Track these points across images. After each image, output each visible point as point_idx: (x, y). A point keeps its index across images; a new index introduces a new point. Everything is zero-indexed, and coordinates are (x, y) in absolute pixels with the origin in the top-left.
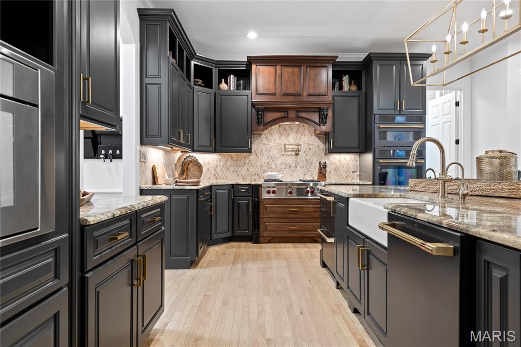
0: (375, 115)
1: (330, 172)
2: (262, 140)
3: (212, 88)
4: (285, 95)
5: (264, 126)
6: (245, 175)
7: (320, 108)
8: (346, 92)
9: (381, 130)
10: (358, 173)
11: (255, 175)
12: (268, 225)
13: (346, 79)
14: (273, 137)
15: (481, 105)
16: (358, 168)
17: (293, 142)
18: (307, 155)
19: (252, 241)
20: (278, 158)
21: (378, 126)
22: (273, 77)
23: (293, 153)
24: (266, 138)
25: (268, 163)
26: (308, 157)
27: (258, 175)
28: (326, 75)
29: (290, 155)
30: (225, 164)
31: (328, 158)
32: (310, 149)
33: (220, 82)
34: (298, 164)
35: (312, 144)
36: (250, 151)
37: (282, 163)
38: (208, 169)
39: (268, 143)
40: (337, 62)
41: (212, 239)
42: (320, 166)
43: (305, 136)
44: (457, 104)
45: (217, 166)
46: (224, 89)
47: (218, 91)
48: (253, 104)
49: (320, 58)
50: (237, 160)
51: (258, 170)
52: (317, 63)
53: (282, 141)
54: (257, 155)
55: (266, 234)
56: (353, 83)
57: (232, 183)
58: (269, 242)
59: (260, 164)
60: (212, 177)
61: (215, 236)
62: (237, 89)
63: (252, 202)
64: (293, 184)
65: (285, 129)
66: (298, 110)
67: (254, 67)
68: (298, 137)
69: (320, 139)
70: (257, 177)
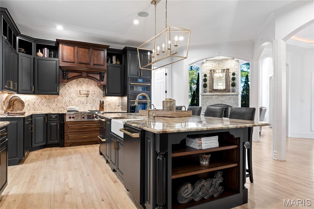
0: (128, 78)
1: (106, 106)
2: (66, 88)
3: (32, 55)
4: (80, 63)
5: (67, 80)
6: (54, 108)
7: (100, 72)
8: (114, 64)
9: (131, 85)
10: (121, 106)
11: (61, 108)
12: (70, 136)
13: (114, 58)
14: (73, 86)
15: (175, 75)
16: (121, 104)
17: (85, 89)
18: (93, 97)
19: (59, 146)
20: (76, 98)
21: (130, 83)
22: (73, 53)
23: (85, 95)
24: (69, 86)
25: (70, 101)
26: (94, 98)
27: (63, 108)
28: (104, 54)
29: (83, 97)
30: (41, 101)
31: (105, 99)
32: (95, 93)
33: (37, 51)
34: (88, 102)
35: (96, 90)
36: (58, 94)
37: (78, 101)
38: (28, 105)
39: (70, 90)
40: (110, 48)
41: (33, 147)
42: (100, 103)
43: (92, 86)
44: (166, 74)
45: (35, 103)
46: (40, 56)
47: (36, 57)
48: (60, 67)
49: (100, 46)
50: (49, 99)
51: (63, 105)
52: (98, 48)
53: (78, 89)
54: (62, 96)
55: (68, 141)
56: (118, 60)
57: (46, 113)
58: (70, 146)
59: (65, 101)
60: (31, 110)
61: (34, 145)
62: (49, 57)
63: (59, 124)
64: (85, 113)
65: (80, 82)
66: (88, 72)
67: (60, 46)
68: (88, 87)
69: (100, 88)
70: (62, 109)
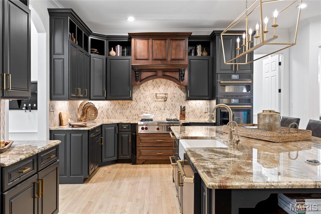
0: (217, 74)
1: (189, 113)
2: (140, 91)
3: (104, 55)
4: (155, 60)
5: (140, 82)
6: (128, 115)
7: (179, 69)
8: (199, 56)
9: (221, 84)
10: (209, 113)
11: (135, 115)
12: (143, 151)
13: (199, 47)
14: (149, 88)
15: (295, 65)
16: (209, 110)
17: (162, 91)
18: (172, 101)
19: (131, 163)
20: (152, 103)
21: (220, 81)
22: (147, 47)
23: (163, 99)
24: (144, 89)
25: (145, 107)
26: (173, 103)
27: (138, 115)
28: (184, 44)
29: (160, 101)
30: (114, 107)
31: (187, 103)
32: (174, 97)
33: (110, 50)
34: (166, 107)
35: (175, 93)
36: (131, 99)
37: (154, 107)
38: (102, 111)
39: (145, 93)
40: (192, 36)
41: (103, 162)
42: (181, 109)
43: (171, 87)
44: (280, 64)
45: (108, 109)
46: (113, 55)
47: (108, 57)
48: (133, 67)
49: (179, 34)
50: (122, 105)
51: (138, 112)
52: (177, 37)
53: (154, 91)
54: (137, 101)
55: (141, 158)
56: (204, 50)
57: (117, 122)
58: (143, 164)
59: (139, 107)
60: (105, 117)
61: (104, 160)
62: (122, 55)
63: (131, 136)
64: (163, 123)
65: (157, 83)
66: (164, 71)
67: (133, 40)
68: (166, 88)
69: (181, 89)
70: (136, 117)
